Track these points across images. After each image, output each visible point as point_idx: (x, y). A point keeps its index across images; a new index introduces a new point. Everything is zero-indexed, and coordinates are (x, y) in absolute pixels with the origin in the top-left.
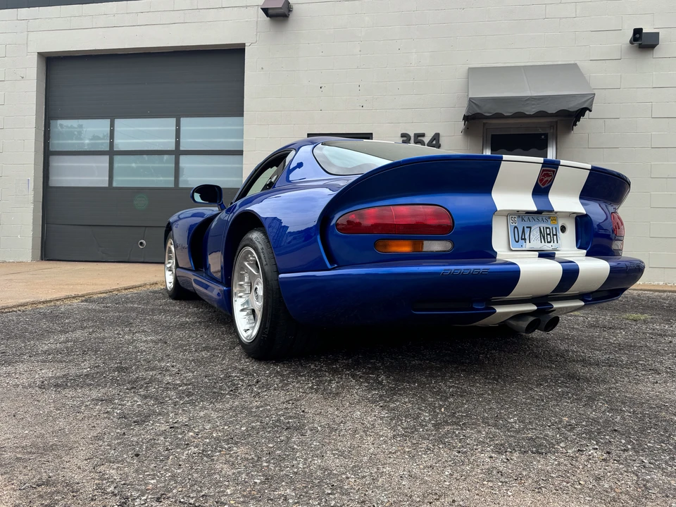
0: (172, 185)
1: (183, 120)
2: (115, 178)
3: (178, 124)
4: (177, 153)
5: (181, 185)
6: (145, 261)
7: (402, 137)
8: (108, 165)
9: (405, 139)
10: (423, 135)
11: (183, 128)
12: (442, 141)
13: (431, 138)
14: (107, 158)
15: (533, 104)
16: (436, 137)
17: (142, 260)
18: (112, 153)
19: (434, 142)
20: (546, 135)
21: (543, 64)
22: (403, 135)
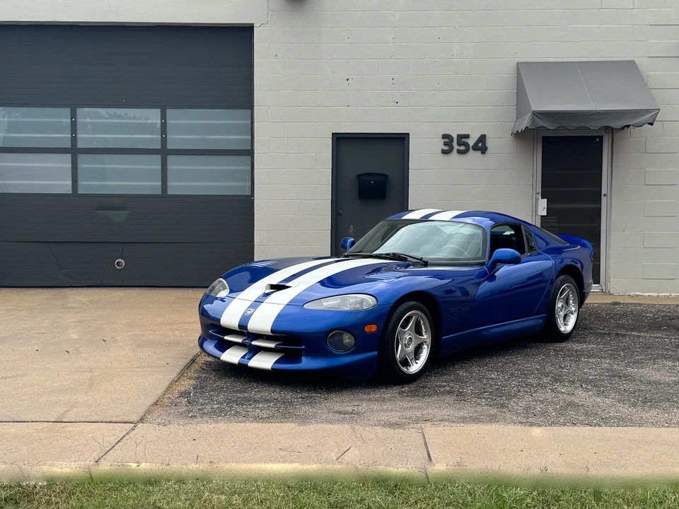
0: (159, 192)
1: (170, 112)
2: (81, 183)
3: (163, 117)
4: (164, 152)
5: (170, 192)
6: (124, 285)
7: (443, 138)
8: (70, 165)
9: (447, 140)
10: (467, 136)
11: (169, 122)
12: (489, 143)
13: (476, 140)
14: (69, 157)
15: (598, 119)
16: (482, 139)
17: (120, 284)
18: (74, 151)
19: (480, 145)
20: (601, 138)
21: (598, 60)
22: (445, 136)
